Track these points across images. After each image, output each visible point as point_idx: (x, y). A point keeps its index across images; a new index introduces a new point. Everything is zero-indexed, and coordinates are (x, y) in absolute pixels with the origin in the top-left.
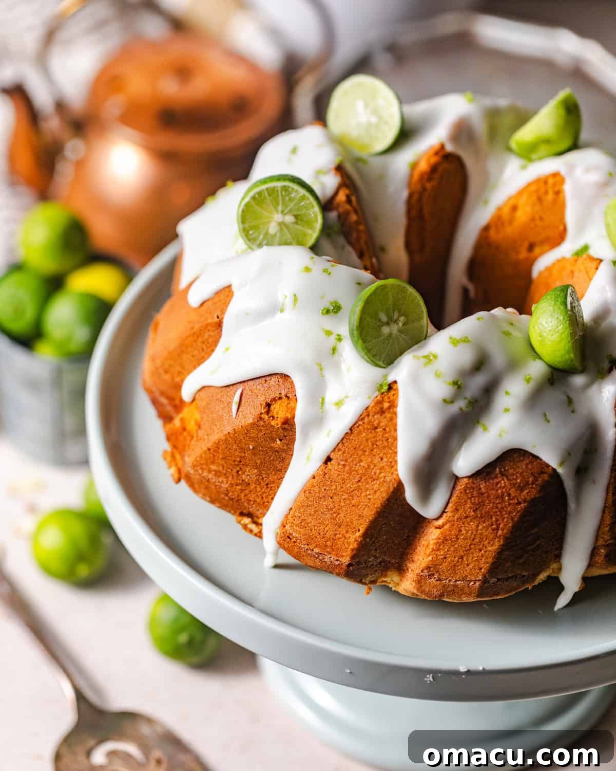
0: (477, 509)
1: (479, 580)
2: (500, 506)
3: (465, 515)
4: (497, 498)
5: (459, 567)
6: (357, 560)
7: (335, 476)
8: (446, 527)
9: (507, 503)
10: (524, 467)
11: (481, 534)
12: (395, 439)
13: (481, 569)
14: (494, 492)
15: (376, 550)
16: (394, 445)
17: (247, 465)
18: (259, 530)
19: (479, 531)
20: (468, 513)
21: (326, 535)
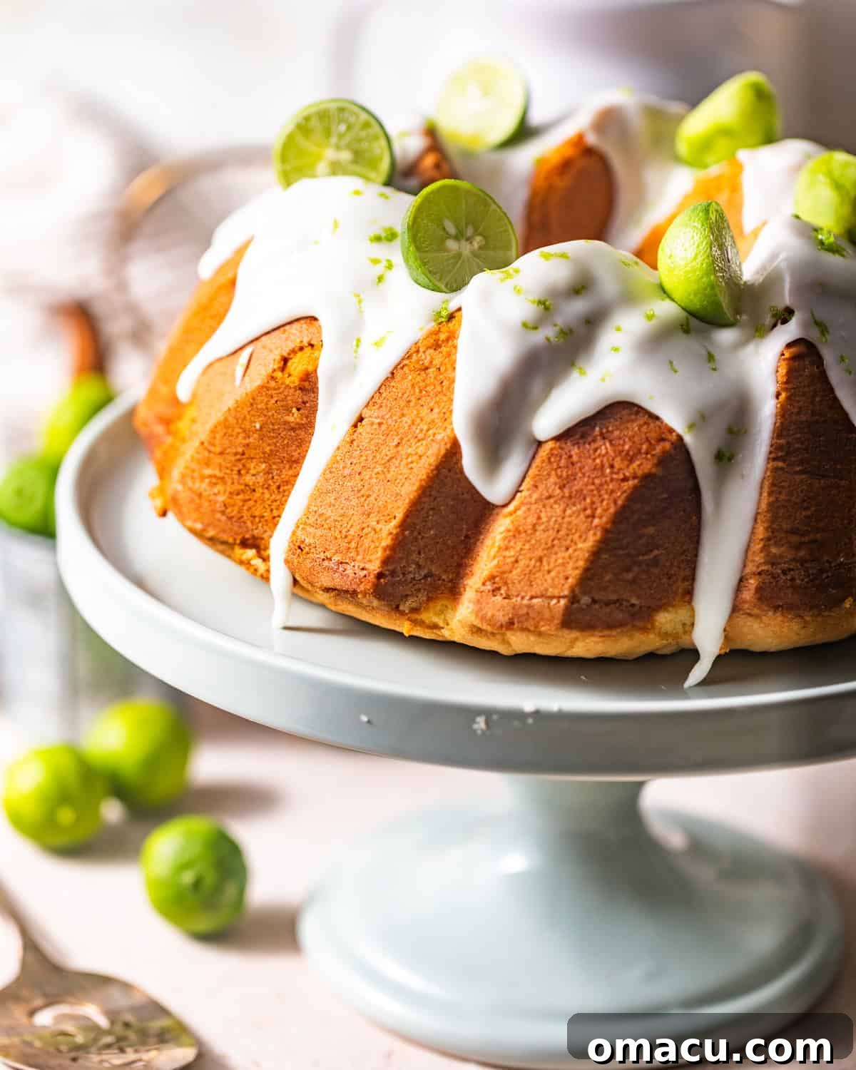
0: (564, 486)
1: (564, 597)
2: (597, 481)
3: (547, 494)
4: (595, 469)
5: (537, 576)
6: (390, 568)
7: (367, 441)
8: (519, 513)
9: (608, 479)
10: (636, 428)
11: (569, 523)
12: (452, 381)
13: (567, 578)
14: (590, 461)
15: (419, 553)
16: (451, 389)
17: (252, 458)
18: (266, 568)
19: (567, 519)
20: (550, 491)
21: (350, 533)
